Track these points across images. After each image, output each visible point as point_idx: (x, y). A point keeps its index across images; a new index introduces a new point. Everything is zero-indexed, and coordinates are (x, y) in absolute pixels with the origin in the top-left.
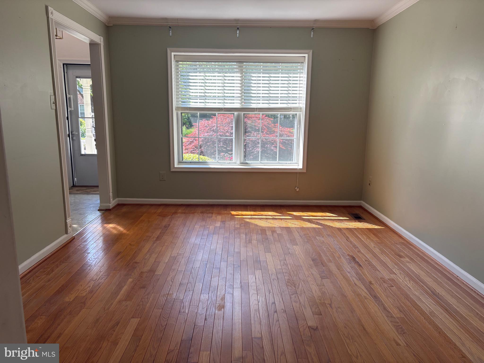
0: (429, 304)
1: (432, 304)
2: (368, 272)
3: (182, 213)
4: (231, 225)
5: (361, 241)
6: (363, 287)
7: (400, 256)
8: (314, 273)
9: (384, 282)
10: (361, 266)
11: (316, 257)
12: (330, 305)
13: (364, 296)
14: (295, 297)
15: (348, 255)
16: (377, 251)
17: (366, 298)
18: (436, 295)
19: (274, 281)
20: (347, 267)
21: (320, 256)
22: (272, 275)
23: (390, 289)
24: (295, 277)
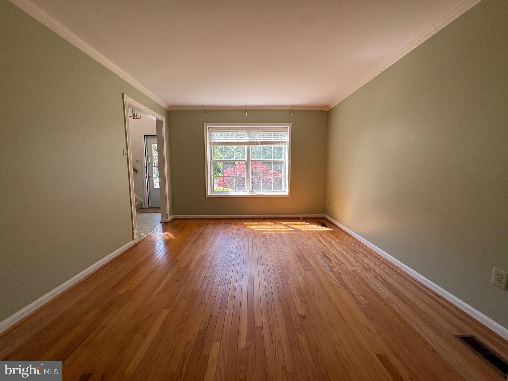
0: (385, 291)
1: (387, 291)
2: (336, 265)
3: (212, 224)
4: (243, 232)
5: (328, 242)
6: (335, 278)
7: (356, 252)
8: (299, 266)
9: (349, 273)
10: (331, 260)
11: (300, 254)
12: (313, 294)
13: (337, 286)
14: (287, 287)
15: (321, 252)
16: (339, 248)
17: (338, 287)
18: (387, 284)
19: (271, 274)
20: (321, 261)
21: (302, 253)
22: (270, 269)
23: (354, 278)
24: (286, 270)
